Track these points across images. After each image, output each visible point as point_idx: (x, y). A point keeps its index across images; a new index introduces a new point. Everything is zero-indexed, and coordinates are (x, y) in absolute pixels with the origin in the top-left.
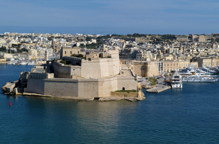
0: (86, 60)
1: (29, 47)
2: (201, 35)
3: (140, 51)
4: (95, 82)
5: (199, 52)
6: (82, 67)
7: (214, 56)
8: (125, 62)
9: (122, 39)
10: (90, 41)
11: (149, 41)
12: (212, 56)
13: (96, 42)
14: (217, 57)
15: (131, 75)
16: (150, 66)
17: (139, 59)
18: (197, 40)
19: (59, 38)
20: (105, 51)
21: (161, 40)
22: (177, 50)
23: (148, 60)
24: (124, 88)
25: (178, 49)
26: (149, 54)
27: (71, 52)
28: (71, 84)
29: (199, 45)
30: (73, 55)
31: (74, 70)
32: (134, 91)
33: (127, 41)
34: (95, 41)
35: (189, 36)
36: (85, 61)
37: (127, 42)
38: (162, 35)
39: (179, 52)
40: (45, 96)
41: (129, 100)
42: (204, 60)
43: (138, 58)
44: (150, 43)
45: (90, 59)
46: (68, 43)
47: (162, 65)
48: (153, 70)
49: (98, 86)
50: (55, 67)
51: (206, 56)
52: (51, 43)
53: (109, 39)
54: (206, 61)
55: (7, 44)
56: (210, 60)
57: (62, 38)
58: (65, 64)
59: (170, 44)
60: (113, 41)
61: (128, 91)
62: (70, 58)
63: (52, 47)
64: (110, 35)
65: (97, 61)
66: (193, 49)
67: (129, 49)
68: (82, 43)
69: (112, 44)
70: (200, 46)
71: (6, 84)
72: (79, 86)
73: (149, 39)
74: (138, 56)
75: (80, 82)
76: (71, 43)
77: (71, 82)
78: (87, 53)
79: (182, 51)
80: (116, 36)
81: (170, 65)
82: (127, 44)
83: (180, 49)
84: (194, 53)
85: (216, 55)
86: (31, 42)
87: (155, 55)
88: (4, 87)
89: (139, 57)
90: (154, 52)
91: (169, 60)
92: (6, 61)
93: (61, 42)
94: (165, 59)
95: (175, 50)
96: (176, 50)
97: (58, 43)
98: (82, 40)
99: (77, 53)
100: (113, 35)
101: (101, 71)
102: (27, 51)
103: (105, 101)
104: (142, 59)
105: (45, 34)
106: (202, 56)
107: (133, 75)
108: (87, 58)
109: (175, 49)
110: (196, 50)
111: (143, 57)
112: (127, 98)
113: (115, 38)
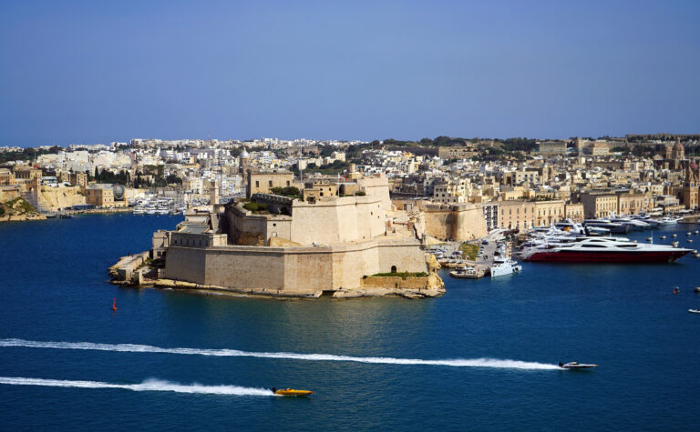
0: (303, 201)
1: (183, 173)
2: (599, 139)
3: (443, 180)
4: (323, 254)
5: (588, 179)
6: (293, 218)
7: (623, 189)
8: (405, 205)
9: (408, 150)
10: (329, 156)
11: (471, 156)
12: (620, 190)
13: (344, 160)
14: (631, 192)
15: (414, 237)
16: (464, 215)
17: (440, 197)
18: (588, 151)
19: (258, 149)
20: (355, 181)
21: (500, 152)
22: (534, 176)
23: (461, 199)
24: (394, 268)
25: (537, 173)
26: (464, 186)
27: (270, 182)
28: (268, 259)
29: (591, 162)
30: (276, 191)
31: (274, 225)
32: (419, 275)
33: (420, 155)
34: (341, 156)
35: (570, 141)
36: (301, 204)
37: (420, 159)
38: (505, 139)
39: (539, 180)
40: (206, 289)
41: (404, 297)
42: (599, 199)
43: (437, 195)
44: (475, 159)
45: (312, 200)
46: (279, 162)
47: (496, 213)
48: (472, 225)
49: (331, 264)
50: (232, 219)
51: (605, 191)
52: (237, 162)
53: (376, 151)
54: (603, 202)
55: (134, 167)
56: (614, 200)
57: (265, 150)
58: (253, 212)
59: (520, 160)
60: (385, 156)
61: (404, 276)
62: (268, 196)
63: (241, 171)
64: (381, 142)
65: (329, 203)
66: (574, 172)
67: (423, 174)
68: (313, 161)
69: (384, 164)
70: (592, 165)
71: (120, 260)
72: (285, 264)
73: (472, 150)
74: (437, 190)
75: (289, 254)
76: (285, 163)
77: (266, 254)
78: (309, 186)
79: (545, 178)
80: (393, 145)
81: (514, 212)
82: (419, 163)
83: (540, 173)
84: (576, 181)
85: (629, 187)
86: (192, 161)
87: (479, 187)
88: (113, 269)
89: (440, 194)
90: (477, 181)
91: (512, 201)
92: (130, 206)
93: (262, 160)
94: (503, 196)
95: (529, 176)
96: (532, 175)
97: (254, 161)
98: (313, 155)
99: (284, 186)
100: (386, 142)
101: (340, 226)
102: (179, 181)
103: (347, 298)
104: (447, 197)
105: (227, 142)
106: (594, 190)
107: (417, 237)
108: (305, 196)
109: (529, 173)
110: (579, 176)
111: (449, 192)
112: (403, 291)
113: (390, 150)
